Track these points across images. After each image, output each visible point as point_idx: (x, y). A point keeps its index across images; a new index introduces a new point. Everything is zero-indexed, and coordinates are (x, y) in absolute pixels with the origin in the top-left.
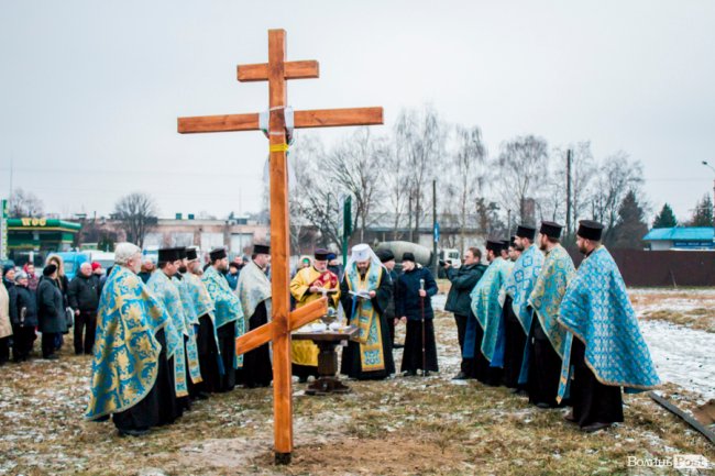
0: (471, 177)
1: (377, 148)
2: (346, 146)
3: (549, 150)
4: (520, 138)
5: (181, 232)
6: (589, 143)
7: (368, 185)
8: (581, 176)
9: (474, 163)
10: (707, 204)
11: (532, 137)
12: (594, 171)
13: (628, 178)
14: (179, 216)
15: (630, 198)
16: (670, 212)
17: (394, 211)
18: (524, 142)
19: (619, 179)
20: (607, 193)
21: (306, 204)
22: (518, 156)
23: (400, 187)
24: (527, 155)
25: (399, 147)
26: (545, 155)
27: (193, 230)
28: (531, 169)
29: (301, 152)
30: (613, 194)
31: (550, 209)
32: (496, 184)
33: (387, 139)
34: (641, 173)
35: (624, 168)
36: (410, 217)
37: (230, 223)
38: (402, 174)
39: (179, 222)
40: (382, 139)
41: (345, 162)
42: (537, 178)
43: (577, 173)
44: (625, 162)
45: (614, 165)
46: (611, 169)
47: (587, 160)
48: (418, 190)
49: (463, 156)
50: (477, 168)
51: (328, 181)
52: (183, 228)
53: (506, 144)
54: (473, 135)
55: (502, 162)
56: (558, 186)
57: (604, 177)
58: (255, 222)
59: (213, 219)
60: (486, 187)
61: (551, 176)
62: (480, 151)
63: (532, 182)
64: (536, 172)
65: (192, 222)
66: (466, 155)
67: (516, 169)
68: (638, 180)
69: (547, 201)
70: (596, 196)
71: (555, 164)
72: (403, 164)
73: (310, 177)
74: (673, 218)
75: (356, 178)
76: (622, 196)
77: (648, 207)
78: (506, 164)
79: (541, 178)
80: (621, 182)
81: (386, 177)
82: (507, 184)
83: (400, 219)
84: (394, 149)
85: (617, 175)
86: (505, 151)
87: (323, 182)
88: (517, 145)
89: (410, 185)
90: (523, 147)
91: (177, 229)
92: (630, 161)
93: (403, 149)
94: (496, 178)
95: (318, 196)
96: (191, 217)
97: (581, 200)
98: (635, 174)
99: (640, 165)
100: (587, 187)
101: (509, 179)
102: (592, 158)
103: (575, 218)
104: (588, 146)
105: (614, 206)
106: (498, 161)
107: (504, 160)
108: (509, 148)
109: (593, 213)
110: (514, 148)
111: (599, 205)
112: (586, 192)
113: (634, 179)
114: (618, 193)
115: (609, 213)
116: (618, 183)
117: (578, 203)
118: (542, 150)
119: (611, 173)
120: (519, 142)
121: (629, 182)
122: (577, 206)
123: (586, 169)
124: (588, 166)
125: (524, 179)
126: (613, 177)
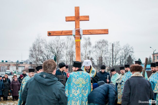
0: (87, 51)
1: (61, 42)
2: (53, 42)
3: (108, 43)
4: (101, 40)
5: (4, 66)
6: (119, 42)
7: (59, 53)
8: (117, 51)
9: (88, 47)
11: (104, 40)
12: (120, 49)
13: (129, 51)
14: (3, 61)
15: (130, 57)
16: (140, 61)
17: (66, 60)
18: (102, 41)
19: (127, 51)
20: (124, 55)
21: (41, 58)
22: (100, 45)
23: (68, 53)
24: (103, 45)
25: (68, 42)
26: (107, 45)
27: (7, 65)
28: (104, 49)
29: (40, 43)
30: (125, 56)
31: (109, 60)
32: (94, 53)
33: (64, 40)
34: (133, 50)
35: (128, 49)
36: (71, 62)
37: (18, 63)
38: (68, 50)
39: (3, 63)
40: (63, 40)
41: (52, 46)
42: (105, 51)
43: (116, 50)
44: (129, 47)
45: (126, 48)
47: (119, 46)
48: (73, 54)
49: (85, 45)
50: (89, 48)
51: (48, 52)
52: (4, 65)
53: (97, 42)
54: (88, 39)
55: (96, 47)
56: (111, 53)
57: (123, 51)
58: (25, 63)
59: (13, 62)
60: (91, 54)
61: (109, 51)
62: (90, 44)
63: (104, 52)
64: (105, 49)
65: (7, 63)
66: (86, 45)
67: (99, 49)
68: (132, 52)
69: (108, 57)
70: (121, 56)
71: (110, 48)
72: (69, 47)
73: (43, 51)
75: (56, 51)
76: (128, 56)
77: (135, 59)
78: (97, 47)
79: (106, 51)
80: (128, 52)
81: (64, 51)
83: (68, 62)
84: (66, 43)
85: (127, 50)
86: (97, 44)
87: (46, 52)
88: (100, 42)
89: (71, 53)
90: (101, 43)
91: (3, 65)
92: (130, 47)
93: (69, 43)
94: (94, 51)
95: (44, 56)
96: (6, 62)
97: (117, 57)
98: (131, 50)
99: (133, 48)
100: (119, 54)
101: (98, 51)
102: (120, 46)
103: (115, 62)
104: (119, 43)
105: (126, 59)
106: (95, 46)
107: (96, 46)
108: (98, 43)
109: (120, 61)
110: (99, 43)
111: (122, 58)
112: (118, 55)
113: (131, 52)
114: (127, 55)
115: (125, 61)
116: (127, 53)
117: (116, 58)
118: (106, 43)
119: (125, 50)
120: (100, 41)
121: (130, 52)
122: (116, 59)
123: (118, 49)
124: (119, 48)
125: (102, 51)
126: (125, 51)
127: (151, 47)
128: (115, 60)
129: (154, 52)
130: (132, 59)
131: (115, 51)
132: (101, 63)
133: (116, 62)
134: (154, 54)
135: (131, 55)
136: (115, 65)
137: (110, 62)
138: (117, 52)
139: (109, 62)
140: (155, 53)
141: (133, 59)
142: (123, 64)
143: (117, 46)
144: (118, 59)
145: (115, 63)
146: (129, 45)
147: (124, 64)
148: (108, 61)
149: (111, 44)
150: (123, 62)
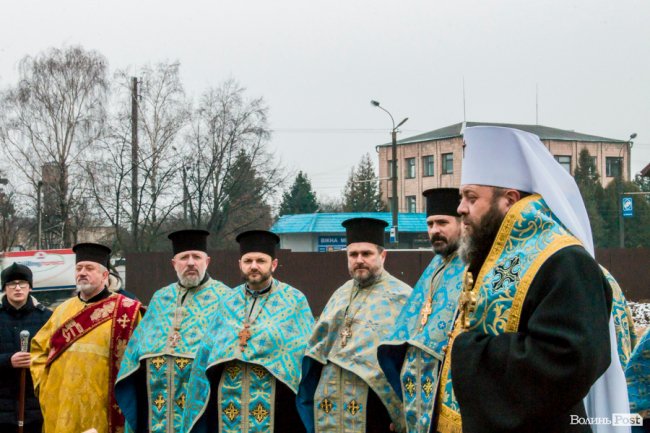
3: (109, 76)
4: (58, 52)
6: (177, 64)
8: (163, 124)
10: (366, 174)
11: (78, 52)
12: (185, 115)
13: (241, 127)
15: (244, 165)
16: (307, 187)
18: (64, 60)
19: (228, 129)
20: (208, 153)
22: (55, 85)
24: (72, 84)
26: (103, 83)
28: (80, 109)
31: (112, 181)
34: (264, 119)
35: (235, 112)
42: (87, 124)
43: (156, 118)
44: (238, 101)
45: (218, 106)
46: (214, 113)
47: (175, 96)
53: (30, 61)
55: (24, 96)
56: (125, 141)
57: (204, 127)
61: (113, 122)
63: (78, 132)
64: (86, 114)
67: (50, 108)
68: (260, 132)
69: (106, 167)
70: (190, 159)
74: (312, 197)
76: (231, 158)
77: (276, 178)
78: (32, 99)
79: (95, 125)
80: (231, 134)
82: (34, 136)
85: (226, 122)
86: (30, 75)
88: (52, 65)
90: (62, 70)
92: (247, 98)
94: (15, 125)
97: (164, 166)
98: (255, 121)
99: (262, 106)
102: (181, 91)
103: (154, 197)
104: (176, 71)
105: (221, 177)
106: (17, 93)
107: (28, 91)
108: (38, 69)
109: (186, 189)
110: (46, 71)
111: (196, 174)
112: (172, 153)
113: (252, 130)
114: (226, 155)
115: (212, 189)
116: (227, 137)
117: (158, 171)
118: (96, 75)
119: (215, 119)
120: (56, 59)
121: (244, 136)
122: (157, 178)
123: (173, 111)
124: (176, 107)
125: (66, 126)
126: (218, 125)
127: (376, 104)
128: (153, 180)
129: (394, 134)
130: (256, 176)
131: (152, 127)
132: (62, 205)
133: (159, 199)
134: (394, 146)
135: (249, 151)
136: (154, 217)
137: (118, 194)
138: (161, 132)
139: (114, 195)
140: (399, 138)
141: (265, 176)
142: (204, 206)
143: (164, 91)
144: (168, 175)
145: (153, 206)
146: (242, 89)
147: (206, 208)
148: (107, 188)
149: (124, 81)
150: (205, 193)
